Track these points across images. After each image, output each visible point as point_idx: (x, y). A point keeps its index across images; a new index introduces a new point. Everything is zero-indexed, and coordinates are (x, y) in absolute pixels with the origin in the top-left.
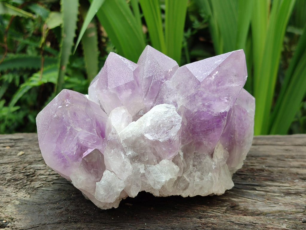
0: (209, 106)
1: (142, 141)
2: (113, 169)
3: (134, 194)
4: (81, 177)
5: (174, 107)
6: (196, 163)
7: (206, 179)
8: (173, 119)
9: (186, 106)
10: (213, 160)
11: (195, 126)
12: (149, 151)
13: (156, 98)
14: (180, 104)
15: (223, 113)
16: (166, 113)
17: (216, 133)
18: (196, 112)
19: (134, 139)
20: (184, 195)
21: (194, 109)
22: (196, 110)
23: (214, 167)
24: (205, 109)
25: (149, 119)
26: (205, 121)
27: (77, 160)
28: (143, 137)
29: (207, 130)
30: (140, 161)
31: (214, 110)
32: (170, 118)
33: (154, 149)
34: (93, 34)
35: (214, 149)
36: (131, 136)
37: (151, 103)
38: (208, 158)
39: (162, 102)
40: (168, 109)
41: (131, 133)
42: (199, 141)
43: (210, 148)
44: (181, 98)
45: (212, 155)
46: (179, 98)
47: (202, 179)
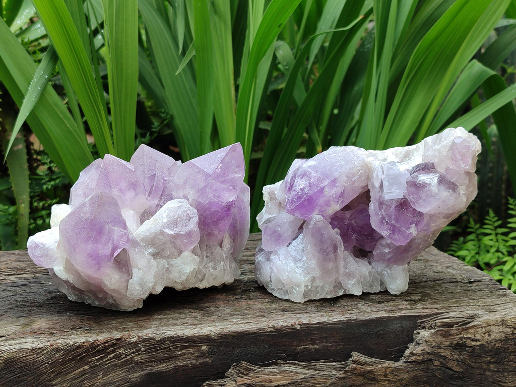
0: (219, 197)
1: (161, 237)
2: (140, 267)
3: (159, 290)
4: (115, 276)
5: (186, 201)
6: (208, 254)
7: (219, 269)
8: (189, 212)
9: (198, 199)
10: (222, 249)
11: (205, 218)
12: (169, 245)
13: (162, 195)
14: (191, 197)
15: (232, 201)
16: (180, 207)
17: (226, 222)
18: (207, 204)
19: (152, 236)
20: (201, 286)
21: (205, 201)
22: (207, 202)
23: (224, 256)
24: (216, 200)
25: (165, 215)
26: (215, 212)
27: (109, 261)
28: (162, 233)
29: (218, 220)
30: (162, 257)
31: (223, 199)
32: (185, 211)
33: (174, 243)
34: (21, 146)
35: (222, 239)
36: (148, 234)
37: (156, 202)
38: (218, 248)
39: (171, 199)
40: (181, 204)
41: (148, 231)
42: (210, 231)
43: (220, 237)
44: (192, 192)
45: (221, 245)
46: (189, 193)
47: (215, 269)
